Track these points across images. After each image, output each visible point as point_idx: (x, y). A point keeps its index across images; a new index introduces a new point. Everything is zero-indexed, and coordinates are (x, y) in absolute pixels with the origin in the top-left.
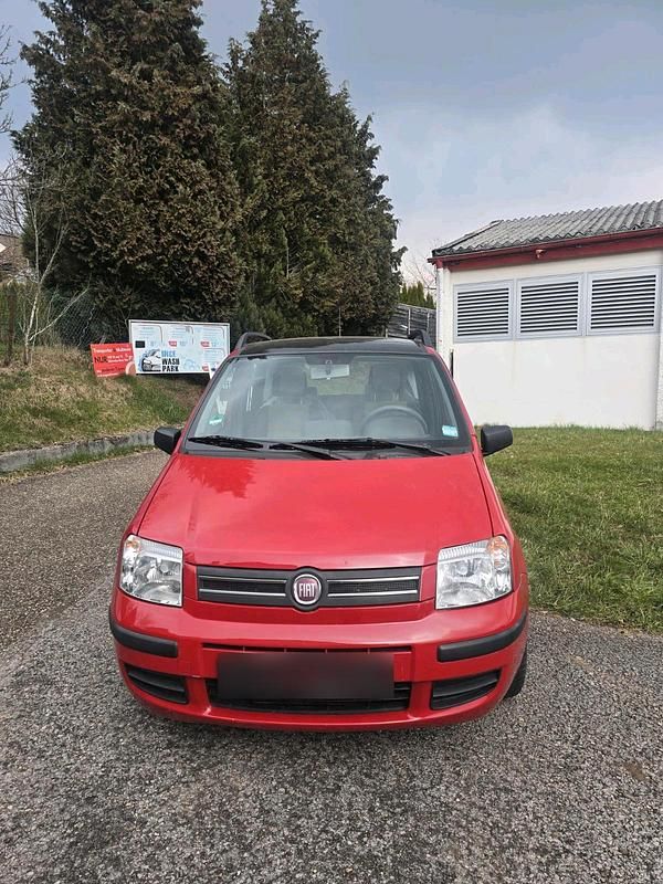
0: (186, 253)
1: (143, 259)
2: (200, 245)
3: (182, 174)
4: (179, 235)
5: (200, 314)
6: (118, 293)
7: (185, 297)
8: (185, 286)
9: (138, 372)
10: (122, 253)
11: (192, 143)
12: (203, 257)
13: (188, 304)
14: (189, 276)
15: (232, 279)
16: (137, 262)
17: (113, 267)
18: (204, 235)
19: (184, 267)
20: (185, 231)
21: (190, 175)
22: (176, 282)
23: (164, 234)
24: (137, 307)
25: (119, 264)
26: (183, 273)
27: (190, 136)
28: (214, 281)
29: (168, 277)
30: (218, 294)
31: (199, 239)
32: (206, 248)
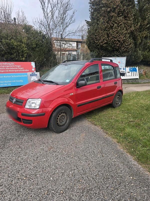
0: (115, 41)
1: (105, 43)
2: (118, 38)
3: (116, 21)
4: (113, 37)
5: (119, 55)
6: (100, 52)
7: (116, 51)
8: (115, 49)
9: (103, 69)
10: (100, 43)
11: (120, 13)
12: (119, 41)
13: (116, 53)
14: (116, 46)
15: (128, 45)
16: (103, 44)
17: (99, 46)
18: (120, 36)
19: (114, 44)
20: (115, 35)
21: (118, 21)
22: (113, 48)
23: (110, 37)
24: (104, 54)
25: (99, 45)
26: (115, 46)
27: (120, 11)
28: (122, 47)
29: (111, 47)
30: (123, 50)
31: (118, 36)
32: (120, 39)
